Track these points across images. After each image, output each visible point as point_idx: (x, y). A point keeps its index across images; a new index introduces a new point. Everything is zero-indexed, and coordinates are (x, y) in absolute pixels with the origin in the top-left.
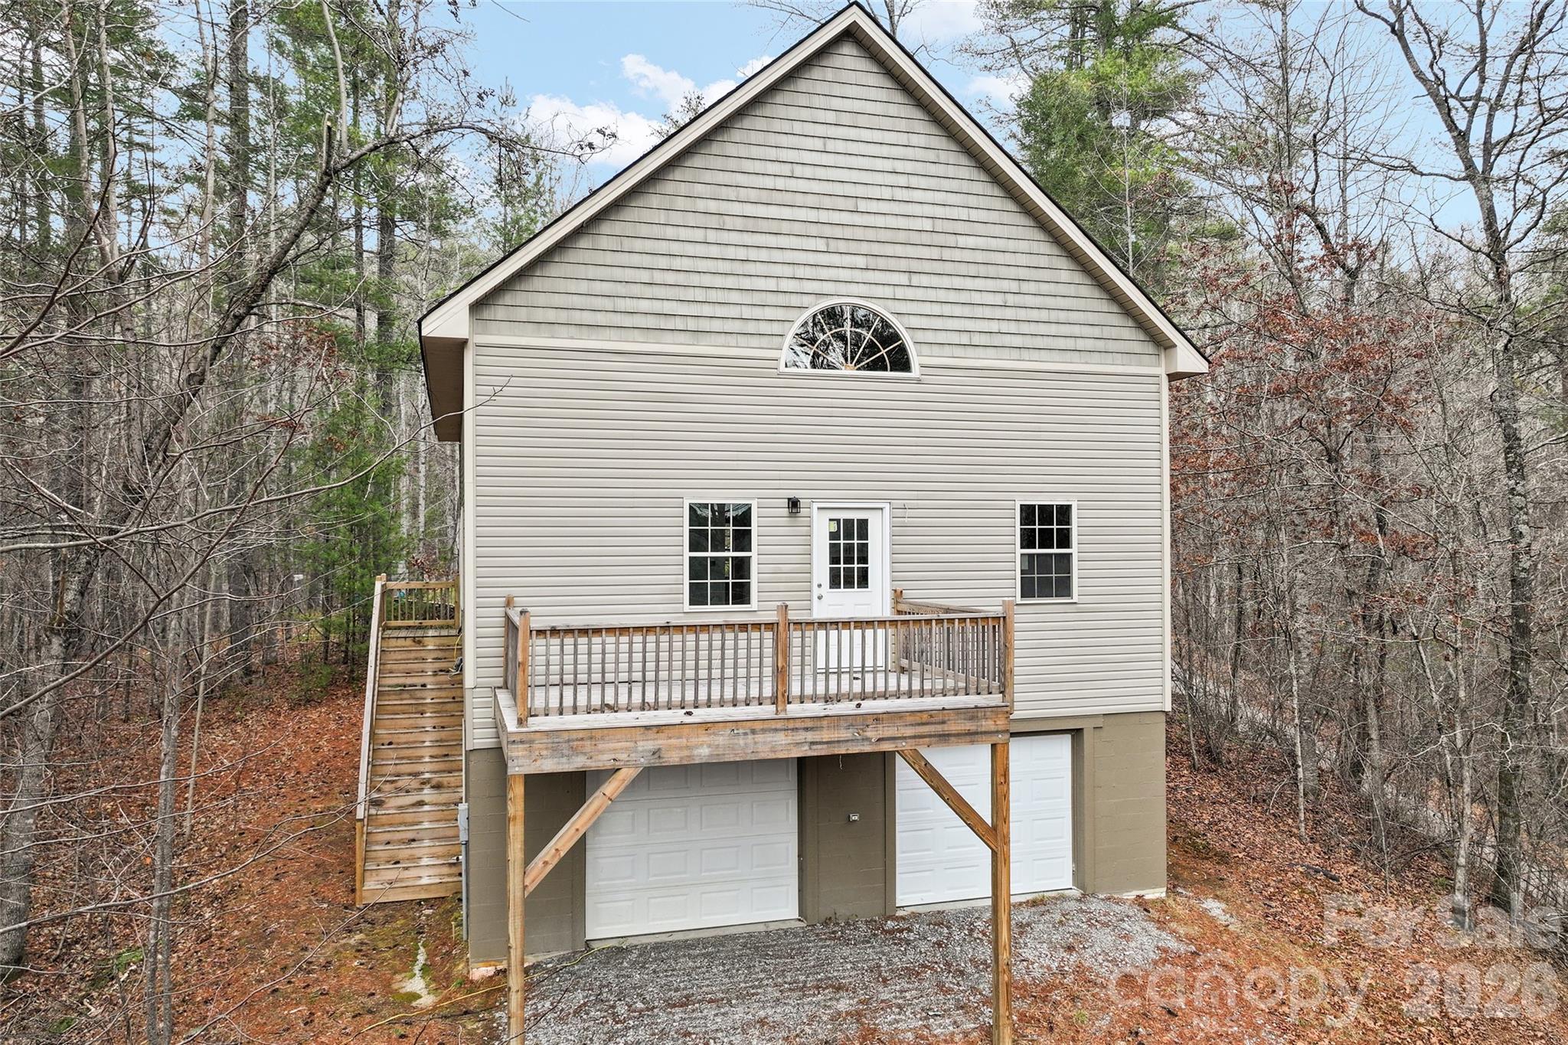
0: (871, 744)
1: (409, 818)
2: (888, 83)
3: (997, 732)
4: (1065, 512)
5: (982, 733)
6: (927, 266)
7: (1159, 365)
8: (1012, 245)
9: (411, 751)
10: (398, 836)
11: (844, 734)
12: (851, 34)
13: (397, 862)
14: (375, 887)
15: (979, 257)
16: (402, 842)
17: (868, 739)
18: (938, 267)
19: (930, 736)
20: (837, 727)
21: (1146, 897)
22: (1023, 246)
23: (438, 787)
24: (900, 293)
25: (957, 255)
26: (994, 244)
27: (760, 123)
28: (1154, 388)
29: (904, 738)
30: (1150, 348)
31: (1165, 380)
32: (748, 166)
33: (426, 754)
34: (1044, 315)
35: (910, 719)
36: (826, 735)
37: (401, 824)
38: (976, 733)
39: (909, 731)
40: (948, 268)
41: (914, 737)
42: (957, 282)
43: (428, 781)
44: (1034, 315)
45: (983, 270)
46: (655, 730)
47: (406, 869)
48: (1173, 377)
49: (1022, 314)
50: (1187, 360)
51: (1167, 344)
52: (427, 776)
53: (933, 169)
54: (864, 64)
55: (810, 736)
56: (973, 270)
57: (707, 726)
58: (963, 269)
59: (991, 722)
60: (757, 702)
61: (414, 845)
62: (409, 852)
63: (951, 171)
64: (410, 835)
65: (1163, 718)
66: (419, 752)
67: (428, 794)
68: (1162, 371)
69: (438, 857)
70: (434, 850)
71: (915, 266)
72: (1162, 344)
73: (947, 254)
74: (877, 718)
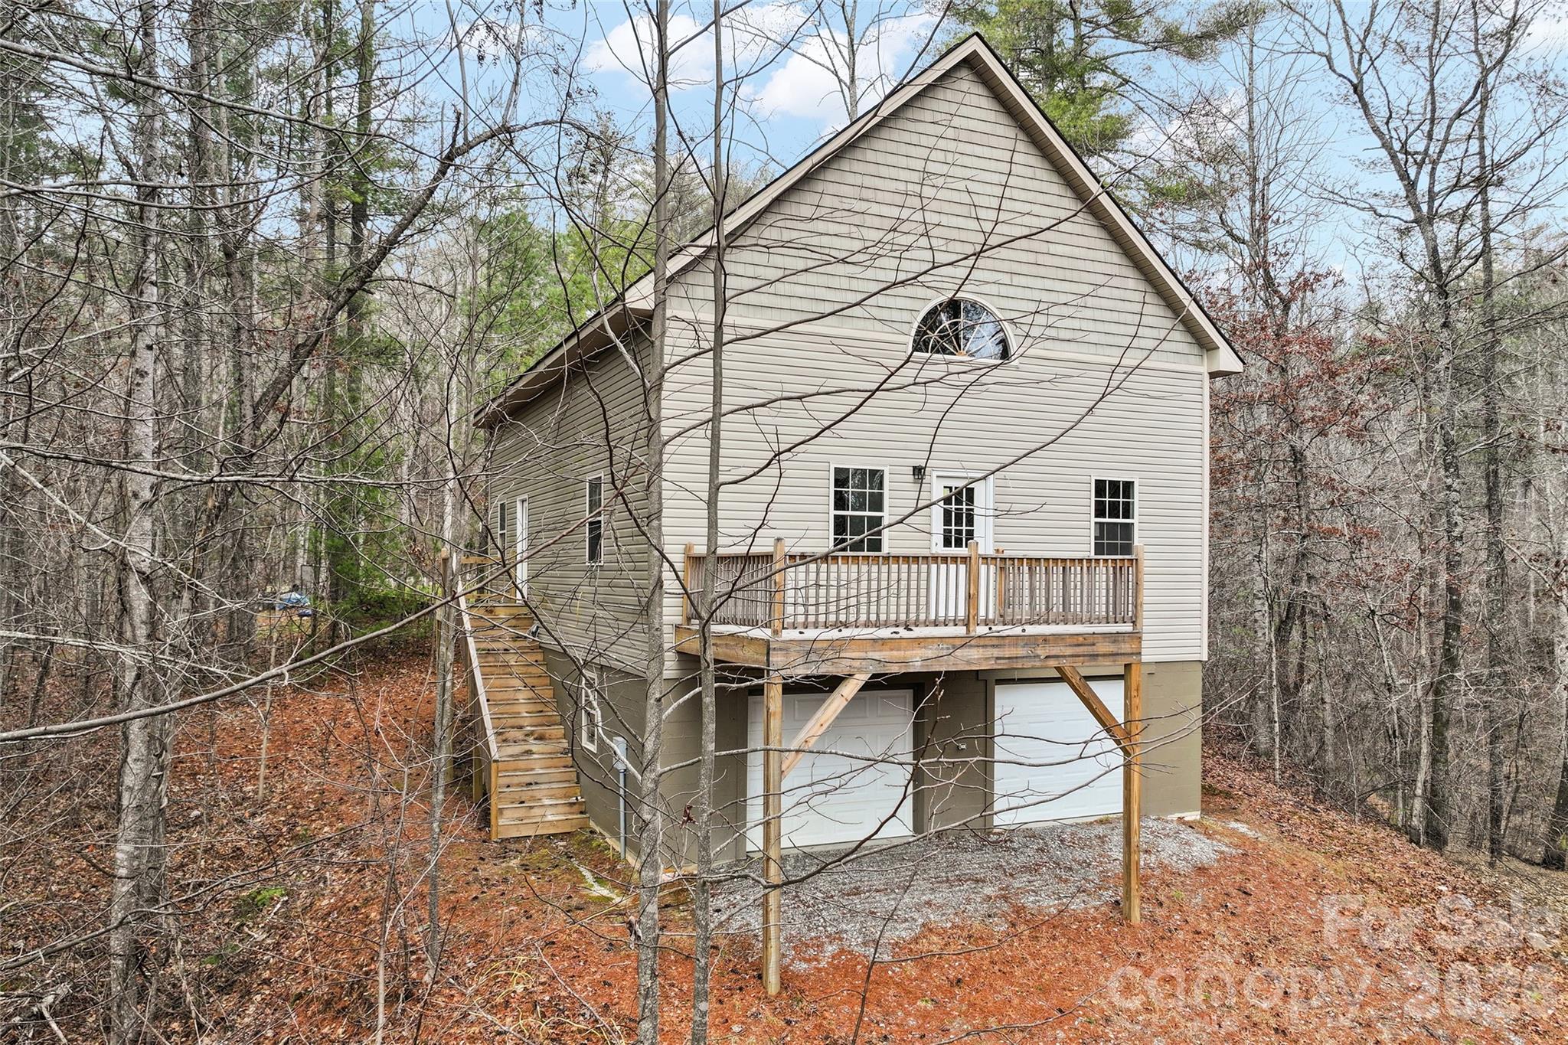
0: (1041, 660)
1: (522, 765)
2: (995, 106)
3: (1132, 654)
4: (1128, 486)
5: (1121, 654)
6: (1025, 269)
7: (1202, 365)
8: (1091, 254)
9: (508, 707)
10: (516, 780)
11: (1021, 652)
12: (971, 63)
13: (522, 802)
14: (507, 822)
15: (1065, 262)
16: (519, 785)
17: (1038, 656)
18: (1033, 270)
19: (1084, 656)
20: (1016, 645)
21: (1186, 819)
22: (1100, 256)
23: (541, 738)
24: (1004, 291)
25: (1048, 260)
26: (1077, 252)
27: (895, 135)
28: (1198, 384)
29: (1064, 656)
30: (1195, 350)
31: (1207, 376)
32: (884, 171)
33: (523, 710)
34: (1115, 317)
35: (1069, 641)
36: (1007, 652)
37: (515, 770)
38: (1117, 654)
39: (1069, 651)
40: (1042, 271)
41: (1072, 656)
42: (1049, 284)
43: (532, 733)
44: (1107, 316)
45: (1069, 275)
46: (880, 642)
47: (531, 808)
48: (1213, 375)
49: (1098, 315)
50: (1226, 360)
51: (1211, 346)
52: (529, 728)
53: (1030, 184)
54: (979, 89)
55: (996, 652)
56: (1060, 274)
57: (919, 641)
58: (1052, 272)
59: (1128, 646)
60: (952, 623)
61: (534, 787)
62: (530, 793)
63: (1045, 187)
64: (528, 780)
65: (1200, 667)
66: (516, 708)
67: (536, 747)
68: (1204, 369)
69: (556, 798)
70: (552, 792)
71: (1016, 268)
72: (1205, 345)
73: (1041, 259)
74: (1045, 639)
